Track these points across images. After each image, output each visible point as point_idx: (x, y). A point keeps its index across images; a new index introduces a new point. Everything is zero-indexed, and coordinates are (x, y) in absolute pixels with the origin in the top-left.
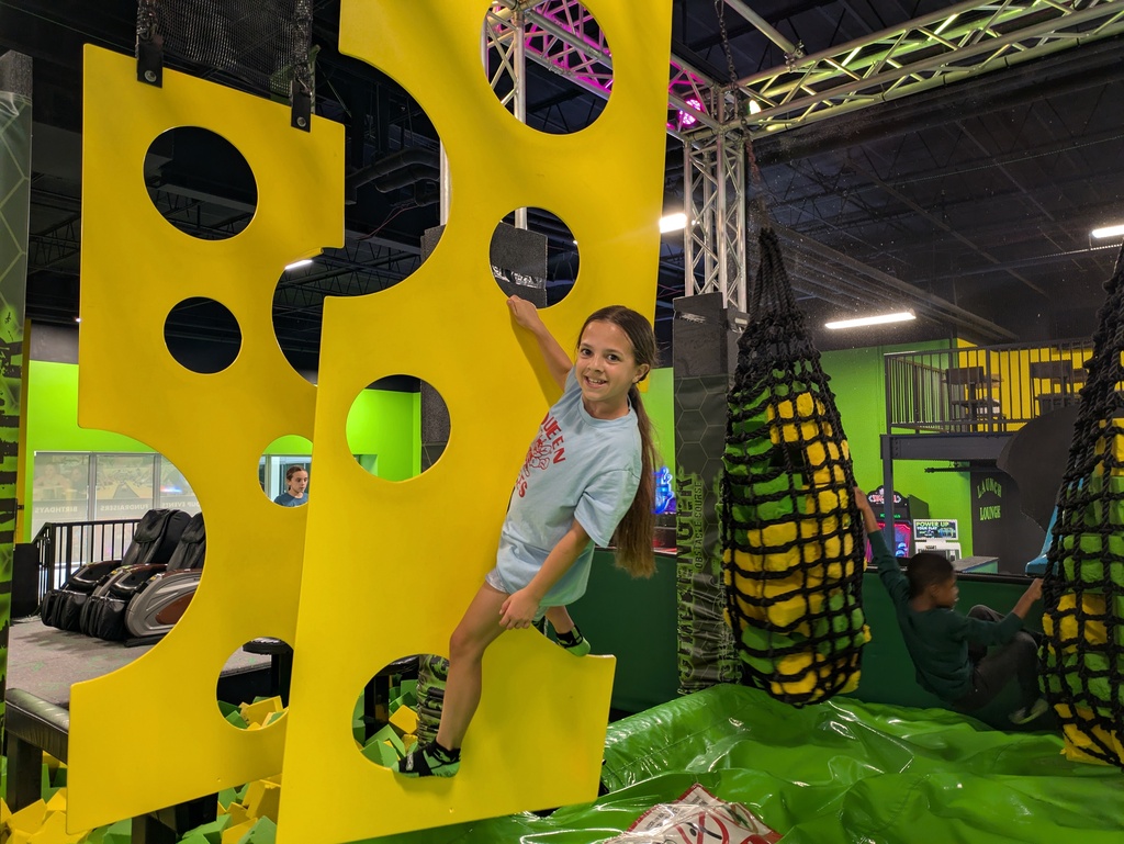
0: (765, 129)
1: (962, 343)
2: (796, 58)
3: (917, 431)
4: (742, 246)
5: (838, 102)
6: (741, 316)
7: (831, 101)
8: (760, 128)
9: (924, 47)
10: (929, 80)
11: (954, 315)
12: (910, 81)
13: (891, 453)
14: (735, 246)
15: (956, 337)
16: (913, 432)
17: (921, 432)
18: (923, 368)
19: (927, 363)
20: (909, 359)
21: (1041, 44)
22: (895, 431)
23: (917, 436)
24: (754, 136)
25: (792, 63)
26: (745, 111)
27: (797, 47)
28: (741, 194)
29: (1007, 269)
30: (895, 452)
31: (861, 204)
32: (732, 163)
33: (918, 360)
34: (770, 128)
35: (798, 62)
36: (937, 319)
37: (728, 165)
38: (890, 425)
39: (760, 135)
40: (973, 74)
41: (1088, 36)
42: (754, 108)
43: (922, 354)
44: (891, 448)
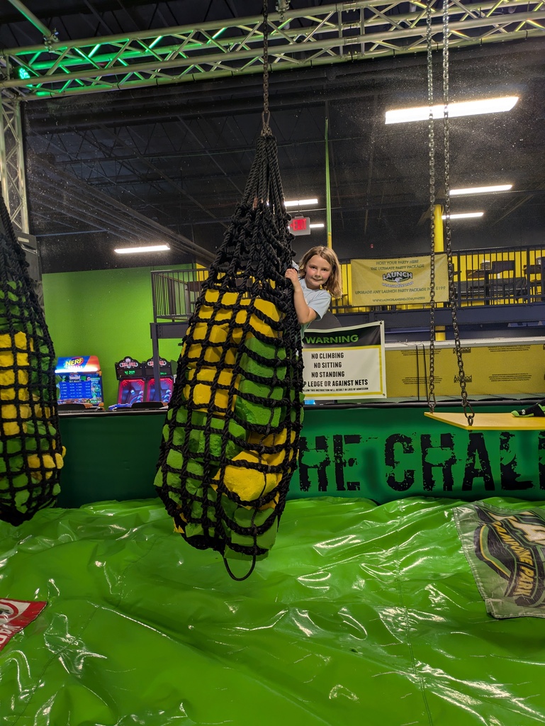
0: (35, 94)
1: (198, 266)
2: (53, 42)
3: (173, 321)
4: (22, 183)
5: (87, 83)
6: (24, 236)
7: (82, 81)
8: (31, 92)
9: (144, 56)
10: (147, 80)
11: (194, 249)
12: (134, 77)
13: (157, 335)
14: (17, 182)
15: (195, 262)
16: (171, 321)
17: (175, 321)
18: (174, 281)
19: (176, 277)
20: (166, 275)
21: (212, 70)
22: (159, 321)
23: (173, 324)
24: (26, 98)
25: (50, 44)
26: (15, 75)
27: (53, 33)
28: (19, 141)
29: (221, 222)
30: (159, 334)
31: (131, 169)
32: (10, 116)
33: (171, 276)
34: (40, 94)
35: (54, 45)
36: (184, 251)
37: (7, 118)
38: (155, 317)
39: (32, 98)
40: (173, 82)
41: (237, 71)
42: (23, 74)
43: (173, 272)
44: (157, 332)
